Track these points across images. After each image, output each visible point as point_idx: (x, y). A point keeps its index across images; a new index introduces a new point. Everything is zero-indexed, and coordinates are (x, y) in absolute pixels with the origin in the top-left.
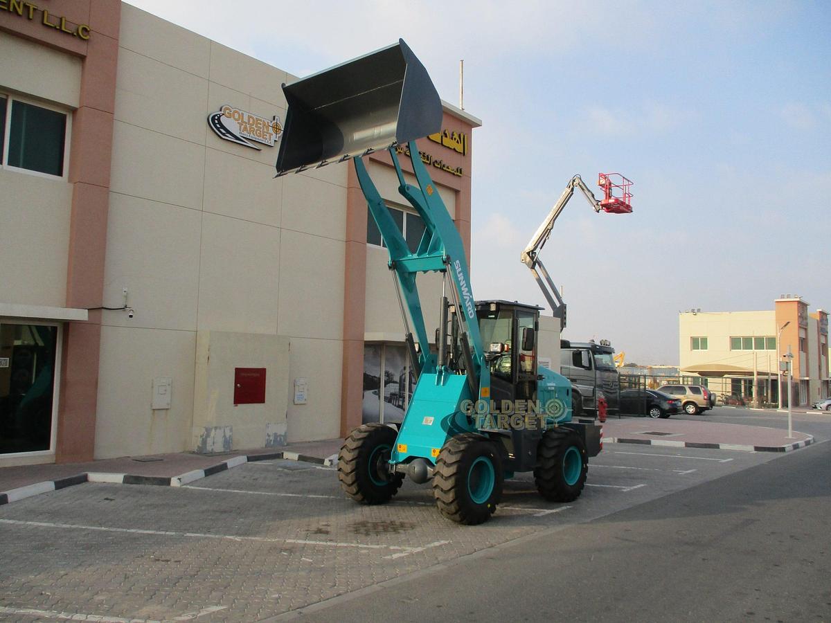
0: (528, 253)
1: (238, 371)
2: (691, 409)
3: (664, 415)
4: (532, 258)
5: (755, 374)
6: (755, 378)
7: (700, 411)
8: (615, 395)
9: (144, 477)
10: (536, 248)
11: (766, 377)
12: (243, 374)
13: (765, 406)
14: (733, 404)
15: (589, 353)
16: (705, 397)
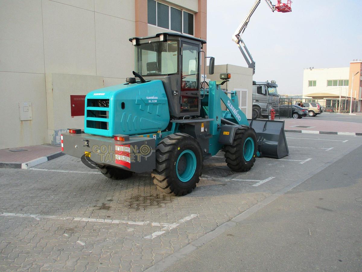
0: (236, 36)
1: (72, 97)
2: (311, 114)
3: (300, 117)
4: (238, 38)
5: (340, 97)
6: (340, 99)
7: (315, 115)
8: (277, 108)
9: (5, 164)
10: (240, 32)
11: (344, 99)
12: (75, 99)
13: (343, 112)
14: (329, 111)
15: (265, 87)
16: (319, 108)
